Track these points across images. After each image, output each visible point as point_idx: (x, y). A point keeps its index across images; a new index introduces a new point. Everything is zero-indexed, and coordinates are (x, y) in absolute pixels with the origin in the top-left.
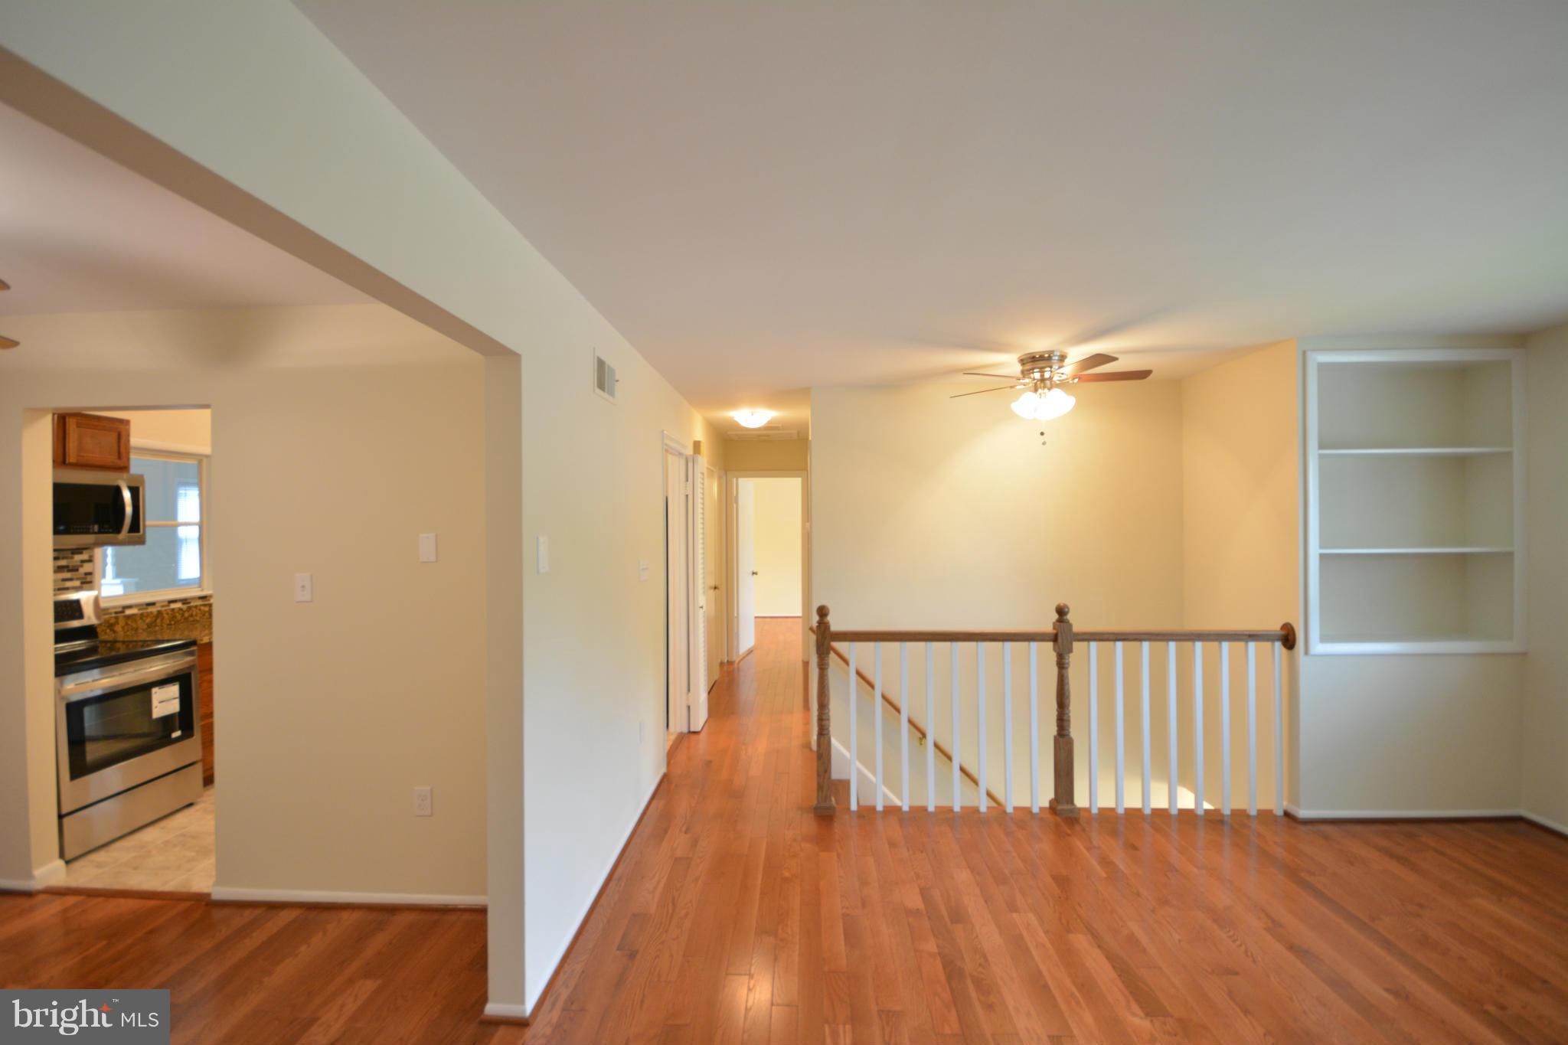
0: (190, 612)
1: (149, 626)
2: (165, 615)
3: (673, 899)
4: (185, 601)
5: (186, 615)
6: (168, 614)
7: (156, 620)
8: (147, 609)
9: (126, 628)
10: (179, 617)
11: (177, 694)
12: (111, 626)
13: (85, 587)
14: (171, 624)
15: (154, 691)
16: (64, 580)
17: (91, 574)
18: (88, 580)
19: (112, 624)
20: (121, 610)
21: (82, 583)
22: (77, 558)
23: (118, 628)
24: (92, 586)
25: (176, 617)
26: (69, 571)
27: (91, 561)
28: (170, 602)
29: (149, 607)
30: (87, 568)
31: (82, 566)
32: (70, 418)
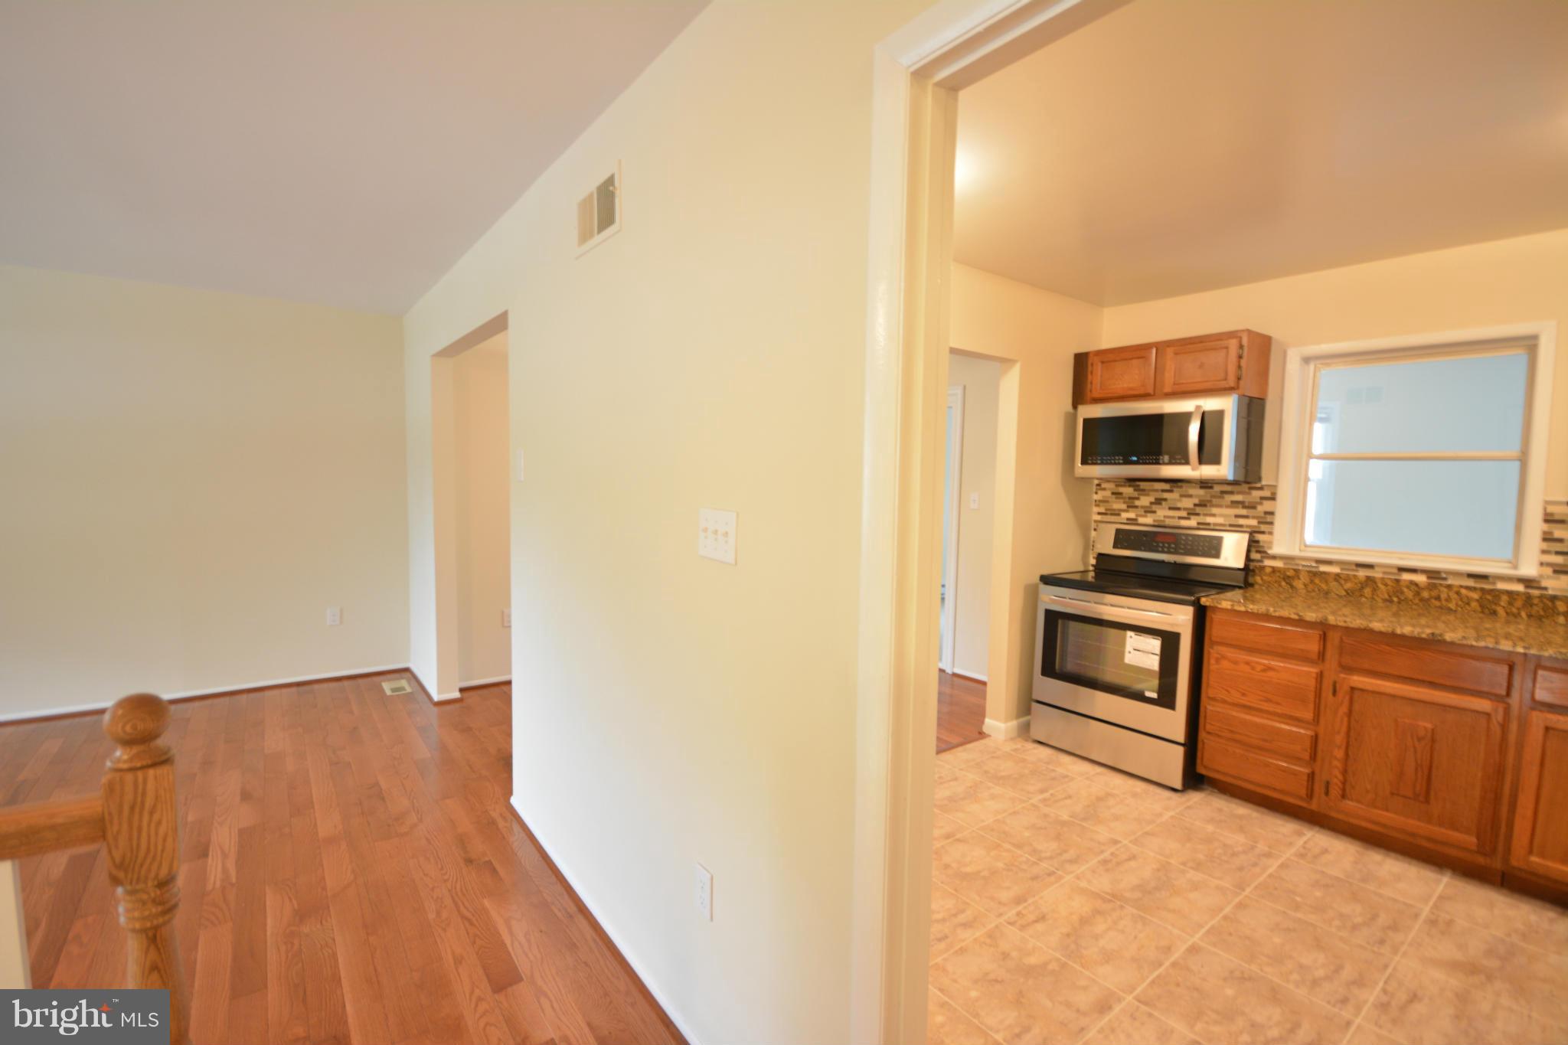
0: (1434, 593)
2: (1380, 585)
3: (471, 924)
4: (1433, 574)
6: (1386, 585)
7: (1362, 588)
9: (1310, 587)
10: (1409, 594)
11: (1158, 650)
12: (1288, 579)
13: (1263, 528)
14: (1391, 601)
15: (1130, 634)
16: (1237, 516)
17: (1272, 513)
18: (1267, 520)
19: (1289, 577)
20: (1314, 564)
21: (1259, 523)
22: (1256, 494)
23: (1298, 584)
24: (1272, 529)
25: (1402, 593)
26: (1244, 507)
27: (1273, 498)
28: (1402, 570)
29: (1359, 569)
30: (1267, 506)
31: (1261, 504)
32: (1091, 355)
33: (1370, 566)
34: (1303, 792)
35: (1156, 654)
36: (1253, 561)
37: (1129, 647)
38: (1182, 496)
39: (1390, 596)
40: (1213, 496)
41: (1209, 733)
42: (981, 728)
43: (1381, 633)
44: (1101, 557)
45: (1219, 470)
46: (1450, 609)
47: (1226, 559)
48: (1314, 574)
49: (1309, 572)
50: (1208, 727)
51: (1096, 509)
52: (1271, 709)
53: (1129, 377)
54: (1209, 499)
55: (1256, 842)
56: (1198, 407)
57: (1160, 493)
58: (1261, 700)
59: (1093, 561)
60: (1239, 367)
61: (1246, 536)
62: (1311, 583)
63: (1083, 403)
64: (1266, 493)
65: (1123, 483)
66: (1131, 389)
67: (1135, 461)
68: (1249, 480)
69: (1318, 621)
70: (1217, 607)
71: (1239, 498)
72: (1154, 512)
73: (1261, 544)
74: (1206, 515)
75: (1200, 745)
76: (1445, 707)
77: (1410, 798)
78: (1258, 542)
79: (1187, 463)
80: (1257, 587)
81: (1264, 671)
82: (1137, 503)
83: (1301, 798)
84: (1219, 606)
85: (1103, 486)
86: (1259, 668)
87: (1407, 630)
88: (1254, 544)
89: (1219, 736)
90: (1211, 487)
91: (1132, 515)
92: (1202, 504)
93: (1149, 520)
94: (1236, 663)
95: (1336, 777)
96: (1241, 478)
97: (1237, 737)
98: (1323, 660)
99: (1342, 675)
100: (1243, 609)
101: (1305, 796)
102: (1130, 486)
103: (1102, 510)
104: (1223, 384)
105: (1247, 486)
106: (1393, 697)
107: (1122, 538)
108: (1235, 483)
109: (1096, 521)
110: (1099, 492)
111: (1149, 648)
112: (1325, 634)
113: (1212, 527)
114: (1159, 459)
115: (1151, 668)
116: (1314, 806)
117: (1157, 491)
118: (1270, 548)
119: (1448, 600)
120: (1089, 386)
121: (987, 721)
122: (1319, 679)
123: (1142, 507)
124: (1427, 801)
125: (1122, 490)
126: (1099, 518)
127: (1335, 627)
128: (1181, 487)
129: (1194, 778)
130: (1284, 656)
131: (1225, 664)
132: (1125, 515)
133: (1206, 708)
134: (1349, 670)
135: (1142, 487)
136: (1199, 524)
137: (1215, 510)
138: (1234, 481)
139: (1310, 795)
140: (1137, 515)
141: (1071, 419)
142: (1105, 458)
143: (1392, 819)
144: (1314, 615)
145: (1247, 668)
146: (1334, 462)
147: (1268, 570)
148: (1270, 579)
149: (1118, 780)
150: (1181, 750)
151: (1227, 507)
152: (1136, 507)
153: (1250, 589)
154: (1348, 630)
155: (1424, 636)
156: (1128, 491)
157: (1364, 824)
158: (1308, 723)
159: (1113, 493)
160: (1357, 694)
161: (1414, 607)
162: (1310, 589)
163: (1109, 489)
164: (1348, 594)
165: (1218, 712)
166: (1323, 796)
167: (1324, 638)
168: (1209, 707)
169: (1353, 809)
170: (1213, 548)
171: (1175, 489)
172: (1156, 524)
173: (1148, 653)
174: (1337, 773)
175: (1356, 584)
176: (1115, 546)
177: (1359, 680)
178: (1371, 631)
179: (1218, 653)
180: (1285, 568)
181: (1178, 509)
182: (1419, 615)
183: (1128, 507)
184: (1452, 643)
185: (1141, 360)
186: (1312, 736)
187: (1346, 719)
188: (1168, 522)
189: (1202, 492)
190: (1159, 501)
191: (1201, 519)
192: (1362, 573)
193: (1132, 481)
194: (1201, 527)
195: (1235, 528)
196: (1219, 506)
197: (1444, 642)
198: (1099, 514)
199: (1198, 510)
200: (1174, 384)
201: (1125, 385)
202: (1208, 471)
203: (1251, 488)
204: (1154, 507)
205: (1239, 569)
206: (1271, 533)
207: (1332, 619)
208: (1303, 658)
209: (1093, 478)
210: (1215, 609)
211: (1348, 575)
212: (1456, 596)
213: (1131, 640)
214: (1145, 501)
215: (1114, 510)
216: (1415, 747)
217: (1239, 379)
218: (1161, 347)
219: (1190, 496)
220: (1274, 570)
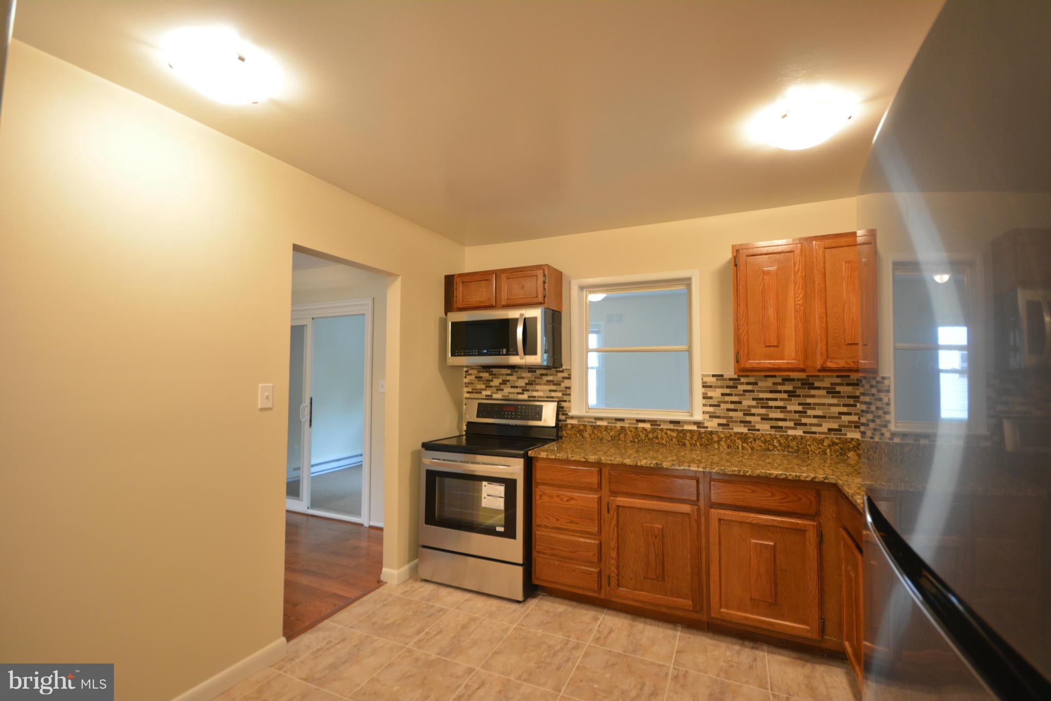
0: (655, 435)
1: (613, 438)
2: (628, 432)
4: (653, 422)
5: (651, 436)
6: (631, 431)
7: (619, 435)
8: (616, 423)
9: (593, 436)
10: (643, 436)
11: (503, 495)
12: (580, 432)
13: (565, 398)
14: (634, 442)
15: (484, 483)
16: (551, 391)
17: (569, 388)
18: (567, 391)
19: (581, 430)
20: (593, 421)
21: (563, 394)
22: (560, 375)
23: (586, 435)
24: (570, 398)
25: (639, 436)
26: (554, 384)
27: (569, 378)
28: (639, 421)
29: (618, 422)
30: (566, 383)
31: (563, 382)
32: (456, 277)
33: (622, 420)
34: (595, 587)
35: (502, 497)
36: (561, 421)
37: (484, 495)
38: (518, 378)
39: (633, 439)
40: (536, 378)
41: (538, 552)
42: (380, 576)
43: (630, 466)
44: (470, 424)
45: (536, 359)
46: (663, 444)
47: (545, 420)
48: (595, 427)
49: (591, 426)
50: (538, 547)
51: (466, 389)
52: (574, 528)
53: (480, 294)
54: (534, 379)
55: (569, 637)
56: (522, 315)
57: (505, 376)
58: (567, 523)
59: (465, 428)
60: (544, 289)
61: (555, 404)
62: (593, 433)
63: (451, 311)
64: (565, 375)
65: (482, 370)
66: (482, 302)
67: (485, 353)
68: (556, 366)
69: (596, 461)
70: (538, 457)
71: (550, 378)
72: (502, 390)
73: (565, 409)
74: (533, 391)
75: (533, 562)
76: (667, 513)
77: (654, 579)
78: (563, 407)
79: (517, 354)
80: (564, 438)
81: (568, 500)
82: (492, 384)
83: (594, 591)
84: (539, 456)
85: (470, 372)
86: (565, 499)
87: (643, 462)
88: (560, 409)
89: (544, 553)
90: (535, 372)
91: (489, 393)
92: (530, 383)
93: (499, 396)
94: (551, 497)
95: (613, 571)
96: (551, 364)
97: (555, 552)
98: (601, 489)
99: (612, 498)
100: (553, 457)
101: (597, 589)
102: (486, 372)
103: (470, 390)
104: (536, 300)
105: (555, 370)
106: (640, 509)
107: (483, 410)
108: (547, 368)
109: (466, 398)
110: (467, 377)
111: (497, 494)
112: (600, 469)
113: (536, 399)
114: (500, 352)
115: (499, 508)
116: (603, 596)
117: (503, 375)
118: (570, 411)
119: (662, 439)
120: (455, 299)
121: (384, 570)
122: (599, 502)
123: (495, 386)
124: (663, 580)
125: (481, 374)
126: (468, 395)
127: (605, 465)
128: (517, 372)
129: (531, 589)
130: (580, 488)
131: (545, 498)
132: (484, 393)
133: (535, 533)
134: (614, 493)
135: (494, 373)
136: (529, 397)
137: (538, 387)
138: (546, 366)
139: (600, 588)
140: (492, 393)
141: (443, 323)
142: (466, 351)
143: (646, 596)
144: (593, 457)
145: (558, 500)
146: (601, 353)
147: (569, 426)
148: (571, 432)
149: (481, 603)
150: (520, 569)
151: (545, 384)
152: (491, 387)
153: (560, 440)
154: (613, 466)
155: (652, 465)
156: (485, 375)
157: (631, 603)
158: (595, 535)
159: (476, 377)
160: (621, 509)
161: (646, 444)
162: (593, 438)
163: (474, 374)
164: (612, 438)
165: (544, 535)
166: (608, 587)
167: (600, 473)
168: (538, 533)
169: (625, 593)
170: (538, 414)
171: (514, 373)
172: (504, 398)
173: (497, 497)
174: (613, 568)
175: (616, 432)
176: (478, 416)
177: (622, 500)
178: (625, 465)
179: (541, 491)
180: (578, 425)
181: (517, 387)
182: (649, 450)
183: (486, 387)
184: (667, 469)
185: (486, 281)
186: (598, 544)
187: (616, 529)
188: (512, 397)
189: (529, 375)
190: (504, 382)
191: (530, 393)
192: (619, 425)
193: (486, 368)
194: (530, 399)
195: (549, 399)
196: (540, 384)
197: (662, 468)
198: (468, 392)
199: (528, 387)
200: (507, 299)
201: (477, 299)
202: (531, 360)
203: (557, 372)
204: (502, 386)
205: (553, 427)
206: (570, 401)
207: (604, 459)
208: (588, 488)
209: (463, 367)
210: (537, 458)
211: (611, 426)
212: (665, 435)
213: (485, 488)
214: (496, 382)
215: (478, 389)
216: (654, 543)
217: (544, 297)
218: (498, 273)
219: (523, 378)
220: (573, 426)
